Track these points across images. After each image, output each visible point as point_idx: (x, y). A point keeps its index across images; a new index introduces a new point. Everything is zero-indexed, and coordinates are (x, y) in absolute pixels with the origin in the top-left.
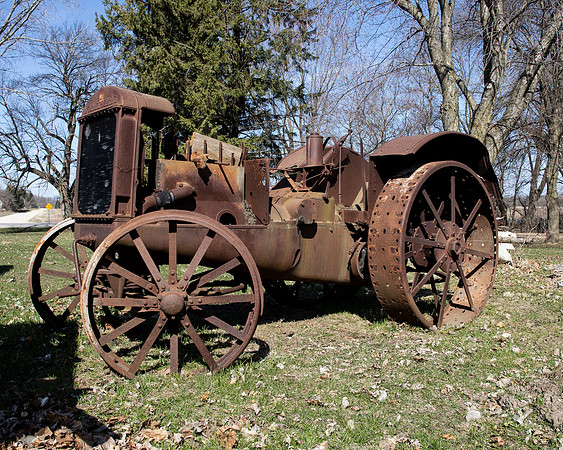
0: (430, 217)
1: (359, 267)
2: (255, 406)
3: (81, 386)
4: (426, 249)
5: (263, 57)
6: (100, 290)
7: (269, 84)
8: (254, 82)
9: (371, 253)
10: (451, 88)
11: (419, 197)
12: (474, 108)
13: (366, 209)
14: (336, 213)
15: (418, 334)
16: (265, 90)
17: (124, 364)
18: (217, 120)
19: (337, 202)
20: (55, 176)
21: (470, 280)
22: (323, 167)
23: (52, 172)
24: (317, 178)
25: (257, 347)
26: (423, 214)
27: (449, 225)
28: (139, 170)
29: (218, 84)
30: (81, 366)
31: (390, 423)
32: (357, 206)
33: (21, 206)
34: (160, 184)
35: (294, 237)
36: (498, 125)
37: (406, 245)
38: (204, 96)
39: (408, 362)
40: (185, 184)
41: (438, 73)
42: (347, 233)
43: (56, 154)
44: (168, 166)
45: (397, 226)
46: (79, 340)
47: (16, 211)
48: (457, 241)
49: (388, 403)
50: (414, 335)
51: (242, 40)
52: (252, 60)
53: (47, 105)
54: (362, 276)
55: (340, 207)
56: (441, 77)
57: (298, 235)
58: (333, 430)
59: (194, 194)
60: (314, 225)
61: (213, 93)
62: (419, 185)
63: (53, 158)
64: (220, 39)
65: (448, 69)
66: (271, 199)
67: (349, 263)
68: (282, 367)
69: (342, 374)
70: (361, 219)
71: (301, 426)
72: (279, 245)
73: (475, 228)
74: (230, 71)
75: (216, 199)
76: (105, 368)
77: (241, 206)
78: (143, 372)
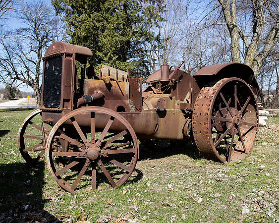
0: (224, 106)
1: (188, 132)
2: (135, 207)
3: (46, 198)
4: (222, 122)
5: (139, 20)
6: (56, 146)
7: (142, 34)
8: (134, 33)
9: (194, 125)
10: (236, 36)
11: (218, 96)
12: (247, 46)
13: (192, 103)
14: (176, 105)
15: (218, 166)
16: (140, 37)
17: (68, 185)
18: (115, 53)
19: (176, 99)
20: (32, 82)
21: (244, 138)
22: (169, 82)
23: (30, 79)
24: (166, 87)
25: (136, 174)
26: (220, 104)
27: (234, 110)
28: (75, 85)
29: (116, 34)
30: (46, 187)
31: (203, 216)
32: (187, 100)
33: (14, 97)
34: (86, 92)
35: (155, 118)
36: (260, 55)
37: (212, 120)
38: (109, 41)
39: (213, 182)
40: (99, 92)
41: (229, 28)
42: (182, 115)
43: (32, 70)
44: (90, 83)
45: (207, 111)
46: (45, 172)
47: (11, 100)
48: (238, 118)
49: (202, 204)
50: (216, 166)
51: (128, 11)
52: (133, 22)
53: (26, 44)
54: (189, 136)
55: (178, 101)
56: (231, 30)
57: (157, 116)
58: (174, 219)
59: (104, 96)
60: (165, 111)
61: (113, 39)
62: (218, 91)
63: (30, 72)
64: (117, 10)
65: (234, 26)
66: (143, 98)
67: (183, 130)
68: (149, 185)
69: (179, 189)
70: (189, 107)
71: (158, 217)
72: (147, 122)
73: (247, 111)
74: (122, 27)
75: (115, 99)
76: (59, 187)
77: (128, 102)
78: (78, 189)
